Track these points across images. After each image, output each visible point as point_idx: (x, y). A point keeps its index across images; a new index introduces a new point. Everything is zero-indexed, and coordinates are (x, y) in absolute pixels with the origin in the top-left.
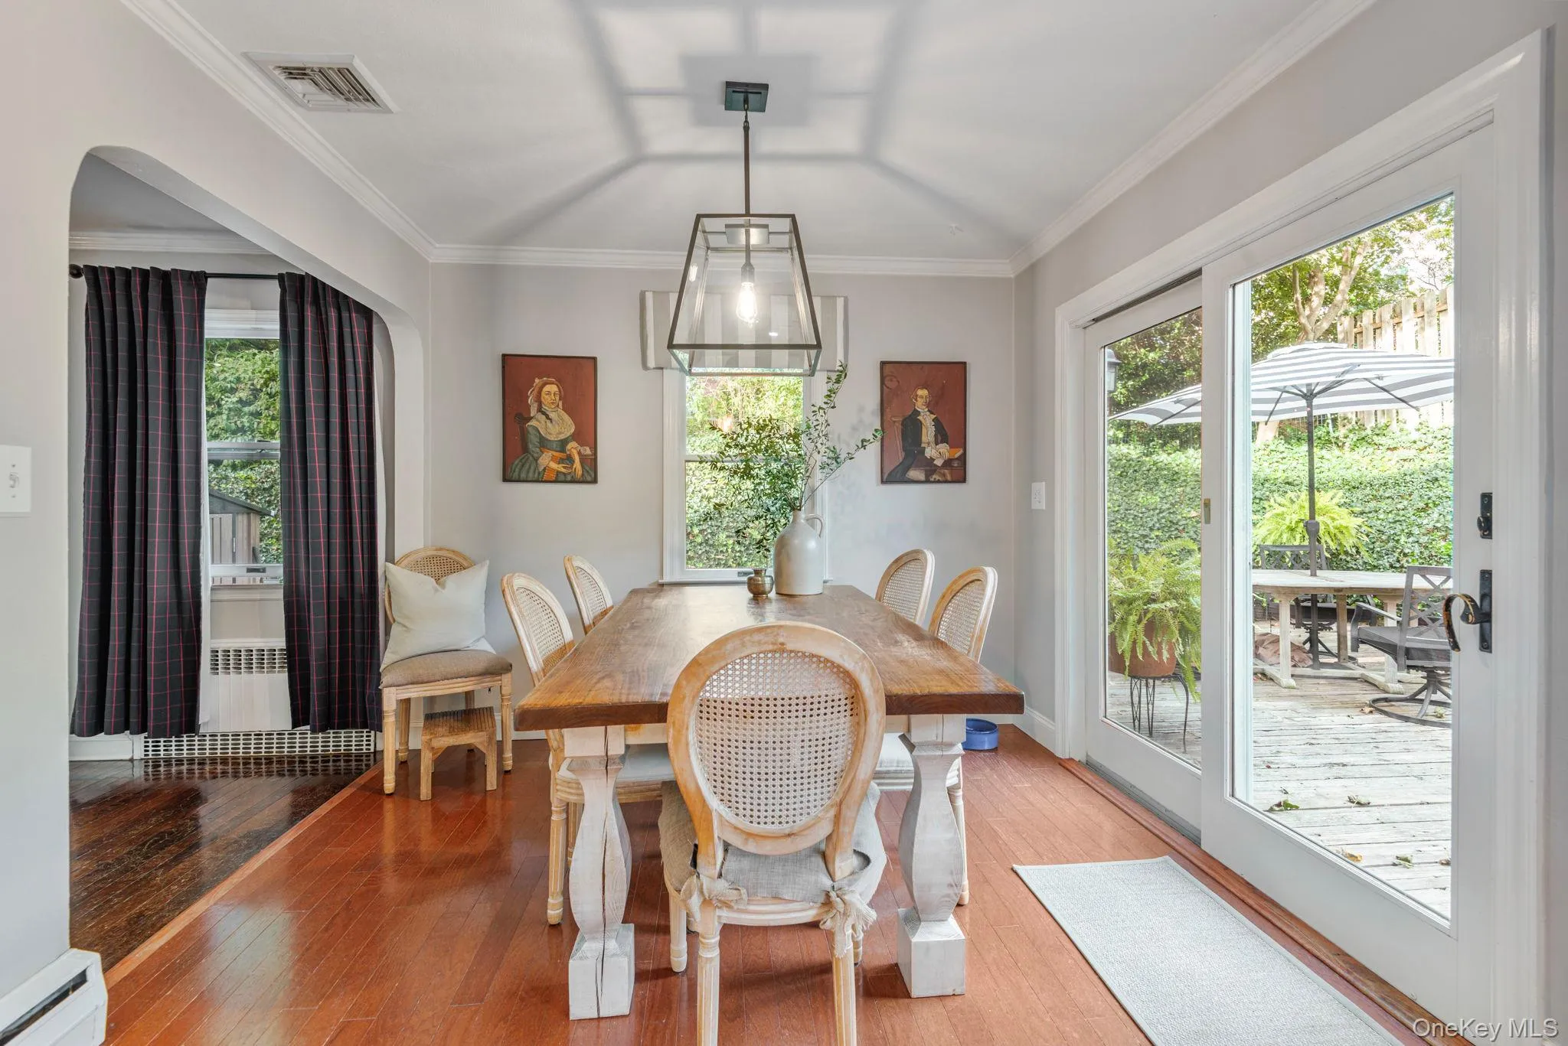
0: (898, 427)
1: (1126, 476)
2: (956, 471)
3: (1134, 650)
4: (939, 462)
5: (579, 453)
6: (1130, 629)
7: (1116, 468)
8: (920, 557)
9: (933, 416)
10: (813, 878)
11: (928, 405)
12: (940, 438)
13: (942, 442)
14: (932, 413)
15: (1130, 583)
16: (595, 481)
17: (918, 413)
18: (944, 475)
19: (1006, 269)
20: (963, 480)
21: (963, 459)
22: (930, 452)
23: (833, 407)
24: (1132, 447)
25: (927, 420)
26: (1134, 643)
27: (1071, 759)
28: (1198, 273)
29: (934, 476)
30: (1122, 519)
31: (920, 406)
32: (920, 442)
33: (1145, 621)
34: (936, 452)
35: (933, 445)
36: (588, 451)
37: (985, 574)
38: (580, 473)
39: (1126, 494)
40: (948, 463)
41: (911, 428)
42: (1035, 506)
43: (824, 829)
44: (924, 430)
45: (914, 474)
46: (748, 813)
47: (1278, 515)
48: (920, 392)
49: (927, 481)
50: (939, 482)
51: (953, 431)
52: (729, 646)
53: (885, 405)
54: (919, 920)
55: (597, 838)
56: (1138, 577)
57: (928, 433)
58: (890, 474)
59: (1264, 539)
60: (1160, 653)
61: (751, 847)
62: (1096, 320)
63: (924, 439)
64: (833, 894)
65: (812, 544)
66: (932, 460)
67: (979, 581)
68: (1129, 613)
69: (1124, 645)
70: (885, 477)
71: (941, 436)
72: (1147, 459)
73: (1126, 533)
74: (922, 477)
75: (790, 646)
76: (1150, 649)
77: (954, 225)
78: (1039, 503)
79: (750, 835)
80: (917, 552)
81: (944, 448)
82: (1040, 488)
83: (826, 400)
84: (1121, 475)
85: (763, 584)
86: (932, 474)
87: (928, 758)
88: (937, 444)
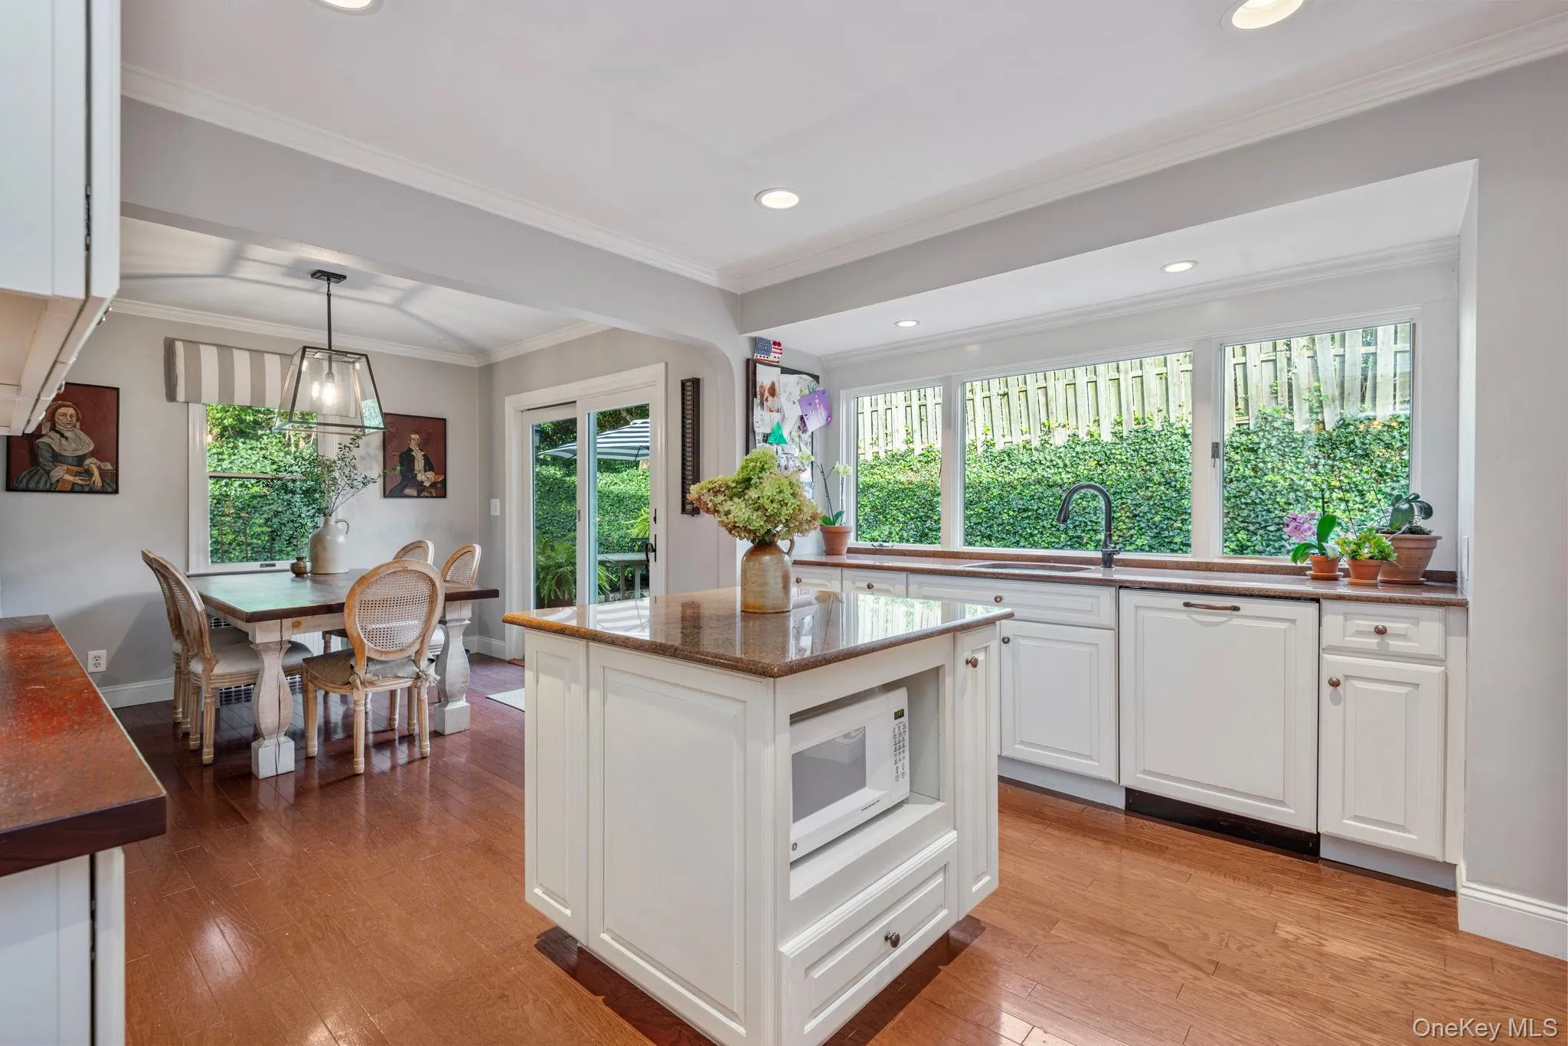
0: (397, 459)
1: (553, 491)
2: (439, 490)
3: (550, 595)
4: (427, 484)
5: (99, 468)
6: (548, 582)
7: (545, 484)
8: (422, 545)
9: (423, 453)
10: (411, 668)
11: (419, 445)
12: (427, 468)
13: (429, 471)
14: (422, 450)
15: (549, 557)
16: (116, 491)
17: (412, 450)
18: (431, 493)
19: (474, 363)
20: (444, 496)
21: (444, 482)
22: (420, 477)
23: (358, 447)
24: (557, 469)
25: (418, 455)
26: (550, 590)
27: (514, 659)
28: (575, 402)
29: (424, 493)
30: (549, 524)
31: (413, 445)
32: (413, 470)
33: (556, 578)
34: (425, 477)
35: (423, 472)
36: (109, 466)
37: (474, 548)
38: (100, 485)
39: (552, 505)
40: (433, 485)
41: (407, 459)
42: (493, 513)
43: (416, 647)
44: (416, 462)
45: (408, 491)
46: (381, 644)
47: (644, 519)
48: (413, 436)
49: (419, 496)
50: (427, 497)
51: (437, 463)
52: (382, 570)
53: (387, 444)
54: (448, 702)
55: (275, 685)
56: (553, 554)
57: (419, 464)
58: (390, 492)
59: (638, 535)
60: (564, 596)
61: (383, 658)
62: (529, 410)
63: (416, 468)
64: (420, 673)
65: (341, 539)
66: (422, 482)
67: (472, 552)
68: (548, 574)
69: (545, 592)
70: (387, 493)
71: (429, 466)
72: (568, 479)
73: (552, 533)
74: (415, 494)
75: (409, 568)
76: (559, 593)
77: (441, 338)
78: (496, 511)
79: (382, 652)
80: (421, 542)
81: (431, 475)
82: (496, 503)
83: (351, 442)
84: (549, 490)
85: (305, 567)
86: (422, 491)
87: (454, 627)
88: (425, 471)
